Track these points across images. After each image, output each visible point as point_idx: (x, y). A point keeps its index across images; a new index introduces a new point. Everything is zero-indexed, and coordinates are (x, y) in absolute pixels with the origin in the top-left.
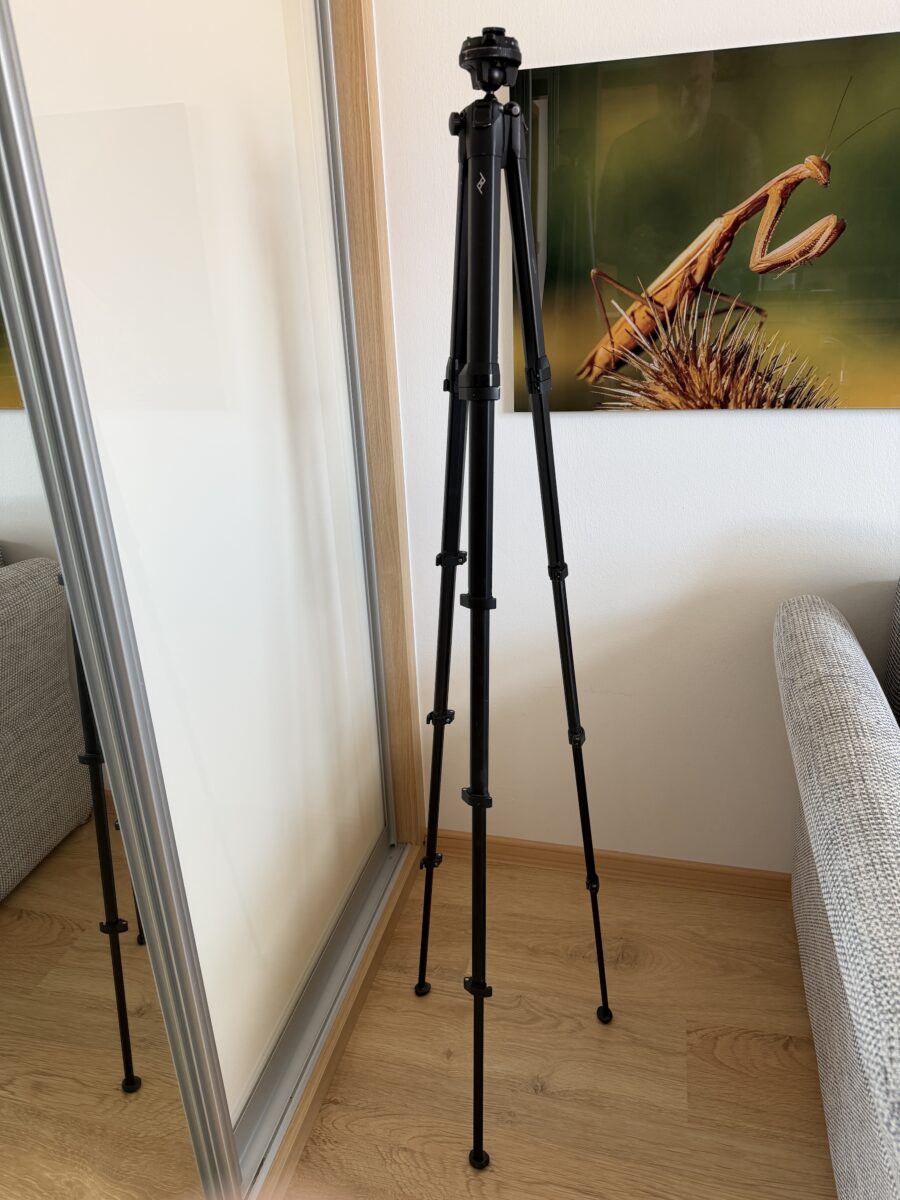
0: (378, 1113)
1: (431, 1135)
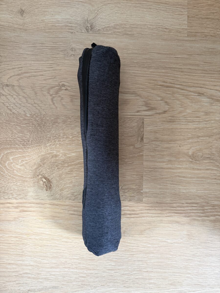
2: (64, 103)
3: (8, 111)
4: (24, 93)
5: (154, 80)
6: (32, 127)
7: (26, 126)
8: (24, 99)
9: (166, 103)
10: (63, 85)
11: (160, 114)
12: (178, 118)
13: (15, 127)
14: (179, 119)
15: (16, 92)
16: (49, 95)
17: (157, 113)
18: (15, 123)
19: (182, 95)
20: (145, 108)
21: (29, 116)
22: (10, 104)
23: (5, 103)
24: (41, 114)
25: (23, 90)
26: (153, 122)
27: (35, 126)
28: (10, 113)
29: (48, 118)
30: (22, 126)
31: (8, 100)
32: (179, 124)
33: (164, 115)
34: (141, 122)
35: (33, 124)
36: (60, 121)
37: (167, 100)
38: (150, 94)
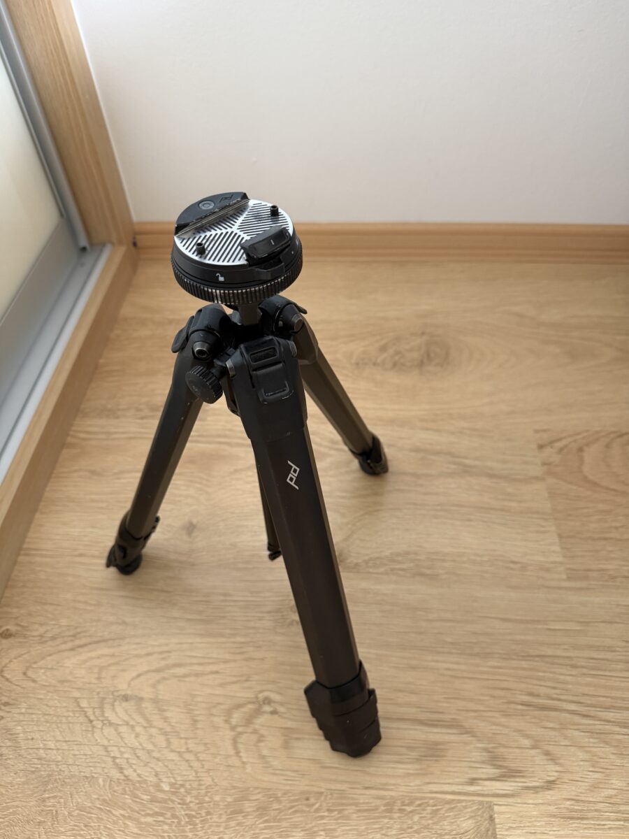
0: (78, 642)
1: (168, 667)
2: (265, 752)
3: (115, 774)
4: (165, 719)
5: (503, 689)
6: (170, 825)
7: (154, 823)
8: (162, 738)
9: (549, 758)
10: (268, 701)
11: (535, 789)
12: (592, 807)
13: (125, 824)
14: (596, 810)
15: (143, 715)
16: (227, 726)
17: (527, 788)
18: (124, 810)
19: (587, 734)
20: (490, 771)
21: (167, 788)
22: (122, 749)
23: (110, 749)
24: (200, 785)
25: (164, 711)
26: (521, 817)
27: (179, 823)
28: (118, 779)
29: (217, 798)
30: (143, 820)
31: (120, 740)
32: (599, 825)
33: (550, 795)
34: (486, 815)
35: (174, 816)
36: (250, 807)
37: (550, 748)
38: (498, 728)
